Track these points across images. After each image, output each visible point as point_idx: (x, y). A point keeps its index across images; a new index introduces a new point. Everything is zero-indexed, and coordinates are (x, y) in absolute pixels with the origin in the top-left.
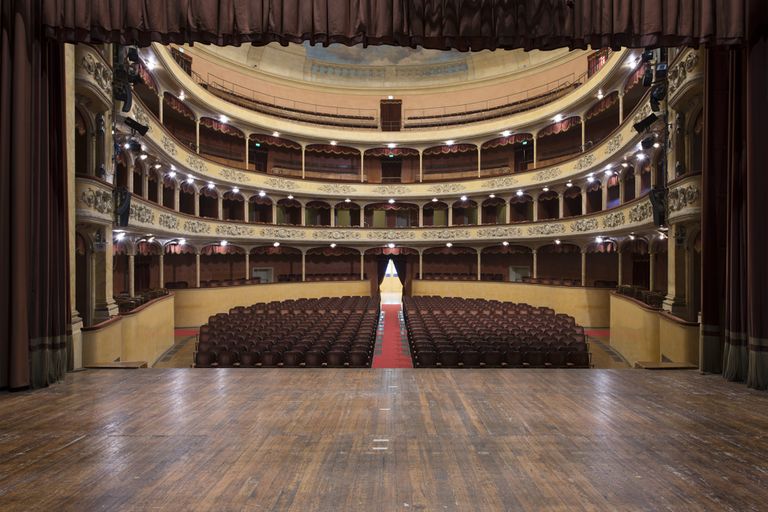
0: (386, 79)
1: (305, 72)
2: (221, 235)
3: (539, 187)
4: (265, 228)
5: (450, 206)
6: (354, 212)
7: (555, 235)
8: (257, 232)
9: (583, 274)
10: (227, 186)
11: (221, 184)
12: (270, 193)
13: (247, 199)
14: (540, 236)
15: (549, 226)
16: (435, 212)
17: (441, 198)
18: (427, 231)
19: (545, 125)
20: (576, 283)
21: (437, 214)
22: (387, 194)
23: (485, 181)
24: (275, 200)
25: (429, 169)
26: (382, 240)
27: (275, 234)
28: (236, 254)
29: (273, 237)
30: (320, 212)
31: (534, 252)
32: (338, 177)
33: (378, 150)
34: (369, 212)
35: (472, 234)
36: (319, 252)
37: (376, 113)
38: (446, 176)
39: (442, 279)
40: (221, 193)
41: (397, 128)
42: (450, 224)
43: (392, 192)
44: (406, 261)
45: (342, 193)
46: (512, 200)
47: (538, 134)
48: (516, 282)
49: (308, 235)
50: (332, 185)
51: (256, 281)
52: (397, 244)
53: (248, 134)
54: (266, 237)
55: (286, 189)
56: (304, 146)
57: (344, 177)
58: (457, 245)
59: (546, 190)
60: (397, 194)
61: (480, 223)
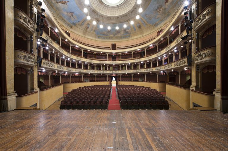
0: (113, 39)
1: (95, 38)
2: (76, 72)
3: (146, 61)
4: (86, 70)
5: (126, 66)
6: (106, 67)
7: (151, 71)
8: (85, 71)
9: (157, 80)
10: (78, 61)
11: (76, 61)
12: (88, 63)
13: (82, 64)
14: (147, 71)
15: (149, 69)
16: (123, 67)
17: (124, 64)
18: (122, 71)
19: (148, 47)
20: (155, 82)
21: (124, 68)
22: (113, 63)
23: (134, 60)
24: (89, 64)
25: (122, 58)
26: (112, 73)
27: (89, 71)
28: (80, 76)
29: (88, 72)
30: (99, 67)
31: (145, 75)
32: (102, 60)
33: (111, 54)
34: (109, 67)
35: (131, 71)
36: (98, 76)
37: (111, 46)
38: (126, 59)
39: (125, 81)
40: (76, 63)
41: (115, 49)
42: (126, 69)
43: (114, 63)
44: (117, 77)
45: (103, 63)
46: (140, 64)
47: (146, 49)
48: (141, 82)
49: (96, 72)
50: (101, 61)
51: (85, 82)
52: (115, 74)
53: (83, 50)
54: (87, 72)
55: (91, 62)
56: (95, 53)
57: (104, 60)
58: (128, 74)
59: (148, 61)
60: (115, 63)
61: (133, 69)
